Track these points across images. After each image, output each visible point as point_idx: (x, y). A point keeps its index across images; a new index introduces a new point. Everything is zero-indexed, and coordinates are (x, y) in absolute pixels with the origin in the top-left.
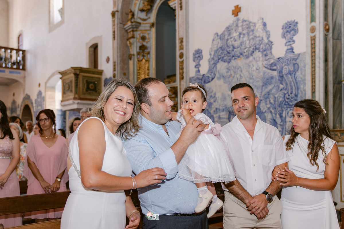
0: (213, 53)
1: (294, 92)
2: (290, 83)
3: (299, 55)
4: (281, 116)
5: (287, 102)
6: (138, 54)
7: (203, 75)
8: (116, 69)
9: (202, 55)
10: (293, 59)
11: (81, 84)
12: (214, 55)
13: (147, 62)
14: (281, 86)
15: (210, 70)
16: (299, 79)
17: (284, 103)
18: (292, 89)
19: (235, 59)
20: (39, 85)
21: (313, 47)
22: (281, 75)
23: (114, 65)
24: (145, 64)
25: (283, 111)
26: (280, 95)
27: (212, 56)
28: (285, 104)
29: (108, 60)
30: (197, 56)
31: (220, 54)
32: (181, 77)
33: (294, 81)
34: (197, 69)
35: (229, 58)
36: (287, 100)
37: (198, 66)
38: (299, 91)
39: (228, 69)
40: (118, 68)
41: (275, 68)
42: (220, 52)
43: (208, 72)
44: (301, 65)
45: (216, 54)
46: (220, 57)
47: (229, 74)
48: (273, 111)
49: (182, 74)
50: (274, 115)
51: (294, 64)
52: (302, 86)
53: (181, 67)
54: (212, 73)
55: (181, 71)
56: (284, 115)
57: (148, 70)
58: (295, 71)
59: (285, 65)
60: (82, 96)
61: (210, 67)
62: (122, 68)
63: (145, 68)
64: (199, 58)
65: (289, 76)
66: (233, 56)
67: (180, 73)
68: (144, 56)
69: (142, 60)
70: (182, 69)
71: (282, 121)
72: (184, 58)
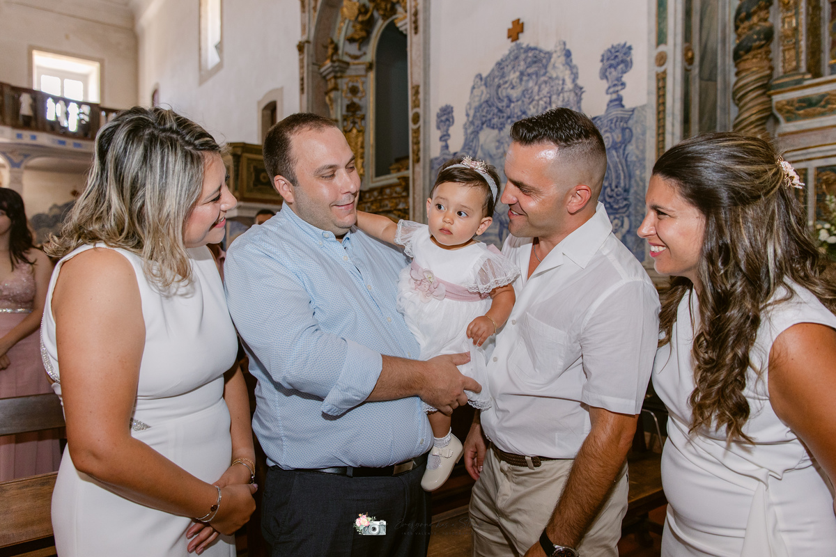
0: (472, 113)
1: (622, 185)
2: (616, 167)
3: (633, 110)
5: (609, 203)
6: (345, 119)
7: (455, 154)
9: (453, 117)
10: (622, 119)
11: (244, 173)
12: (474, 116)
13: (361, 134)
15: (467, 145)
16: (632, 158)
18: (618, 177)
21: (661, 93)
24: (357, 137)
27: (471, 119)
30: (443, 118)
31: (484, 114)
32: (416, 158)
33: (624, 161)
34: (444, 144)
35: (502, 120)
36: (607, 199)
37: (445, 137)
38: (633, 182)
39: (500, 142)
42: (485, 110)
43: (463, 148)
44: (637, 130)
45: (478, 114)
46: (484, 119)
47: (501, 150)
49: (417, 153)
51: (623, 129)
52: (638, 172)
53: (415, 140)
54: (470, 149)
55: (415, 147)
57: (362, 147)
58: (625, 142)
59: (606, 131)
60: (247, 195)
61: (466, 139)
63: (356, 144)
64: (447, 123)
65: (614, 153)
66: (508, 117)
67: (413, 152)
68: (354, 123)
69: (351, 131)
70: (417, 143)
72: (421, 122)
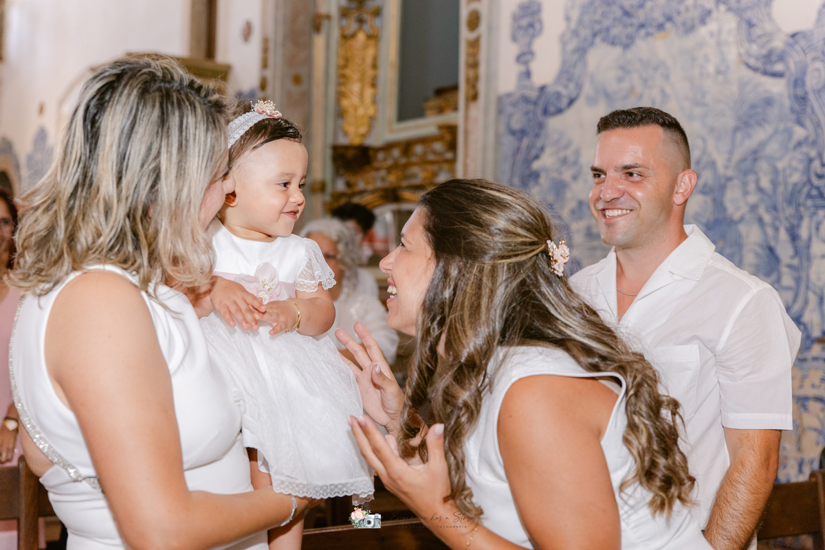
0: (575, 15)
4: (794, 237)
5: (818, 188)
6: (344, 13)
7: (542, 89)
8: (271, 62)
9: (540, 22)
12: (580, 22)
13: (372, 42)
14: (799, 133)
15: (566, 73)
17: (805, 190)
19: (648, 34)
20: (41, 109)
22: (800, 92)
23: (265, 50)
24: (365, 47)
25: (801, 218)
26: (795, 163)
27: (573, 25)
28: (809, 196)
29: (247, 33)
30: (524, 22)
31: (598, 17)
32: (471, 92)
34: (522, 68)
35: (630, 30)
36: (815, 181)
37: (525, 57)
39: (624, 69)
40: (276, 58)
41: (779, 67)
42: (600, 11)
43: (558, 78)
45: (587, 18)
46: (597, 27)
47: (626, 85)
48: (767, 218)
49: (473, 83)
50: (770, 231)
53: (471, 60)
54: (569, 80)
55: (471, 73)
56: (804, 232)
57: (375, 66)
59: (815, 59)
61: (564, 62)
62: (290, 61)
63: (364, 60)
64: (531, 31)
66: (642, 26)
67: (468, 80)
68: (361, 21)
69: (353, 36)
70: (474, 65)
71: (797, 253)
72: (483, 28)
